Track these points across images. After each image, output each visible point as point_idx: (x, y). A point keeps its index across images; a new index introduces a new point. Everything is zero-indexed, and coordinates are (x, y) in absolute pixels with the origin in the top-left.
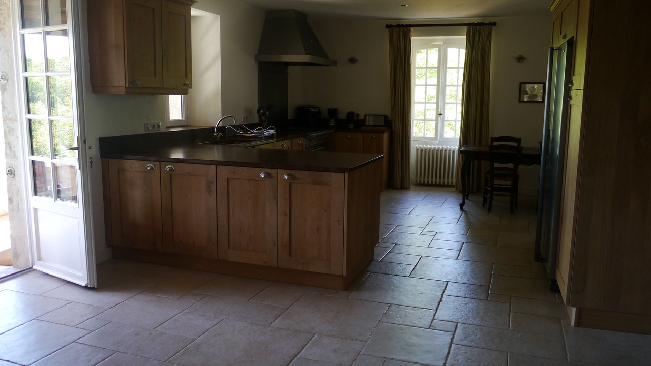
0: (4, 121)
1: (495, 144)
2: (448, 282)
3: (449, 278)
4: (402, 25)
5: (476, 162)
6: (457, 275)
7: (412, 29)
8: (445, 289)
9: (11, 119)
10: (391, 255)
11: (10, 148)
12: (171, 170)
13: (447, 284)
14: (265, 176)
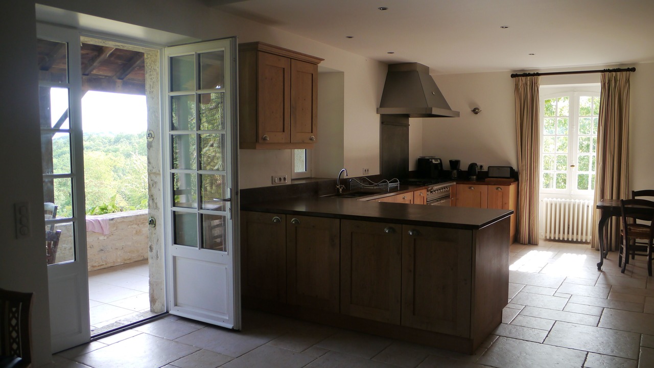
0: (149, 174)
1: (637, 198)
2: (588, 352)
3: (589, 348)
4: (529, 74)
5: (614, 218)
6: (599, 344)
7: (540, 77)
8: (585, 360)
9: (155, 173)
10: (520, 318)
11: (153, 199)
12: (297, 222)
13: (587, 355)
14: (389, 231)
